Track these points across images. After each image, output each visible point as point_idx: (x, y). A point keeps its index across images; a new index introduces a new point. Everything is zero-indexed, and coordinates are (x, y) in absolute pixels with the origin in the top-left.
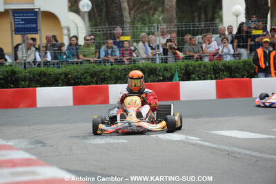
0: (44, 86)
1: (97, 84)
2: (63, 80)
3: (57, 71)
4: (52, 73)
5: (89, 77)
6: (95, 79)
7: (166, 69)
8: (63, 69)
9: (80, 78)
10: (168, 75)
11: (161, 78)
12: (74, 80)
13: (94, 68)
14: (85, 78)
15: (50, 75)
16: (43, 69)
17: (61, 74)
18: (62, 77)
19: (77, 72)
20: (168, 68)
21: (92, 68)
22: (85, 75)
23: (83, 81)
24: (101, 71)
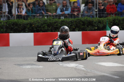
0: (16, 33)
1: (52, 31)
2: (28, 28)
3: (25, 22)
4: (21, 23)
5: (46, 27)
6: (51, 28)
7: (100, 22)
8: (29, 21)
9: (40, 27)
10: (101, 26)
11: (96, 28)
12: (36, 28)
13: (50, 20)
14: (44, 27)
15: (20, 25)
16: (16, 20)
17: (27, 24)
18: (28, 26)
19: (39, 23)
20: (101, 21)
21: (49, 21)
22: (44, 25)
23: (42, 29)
24: (55, 23)
